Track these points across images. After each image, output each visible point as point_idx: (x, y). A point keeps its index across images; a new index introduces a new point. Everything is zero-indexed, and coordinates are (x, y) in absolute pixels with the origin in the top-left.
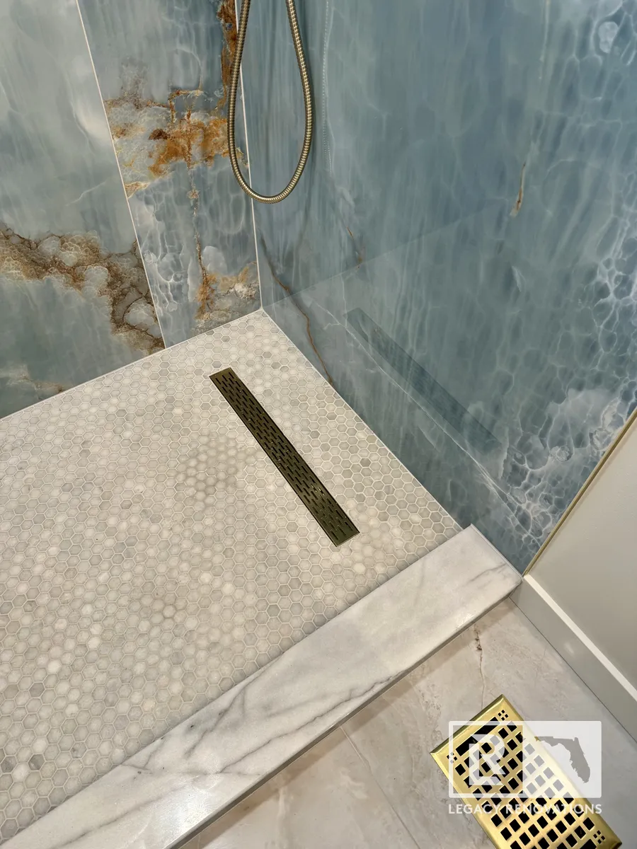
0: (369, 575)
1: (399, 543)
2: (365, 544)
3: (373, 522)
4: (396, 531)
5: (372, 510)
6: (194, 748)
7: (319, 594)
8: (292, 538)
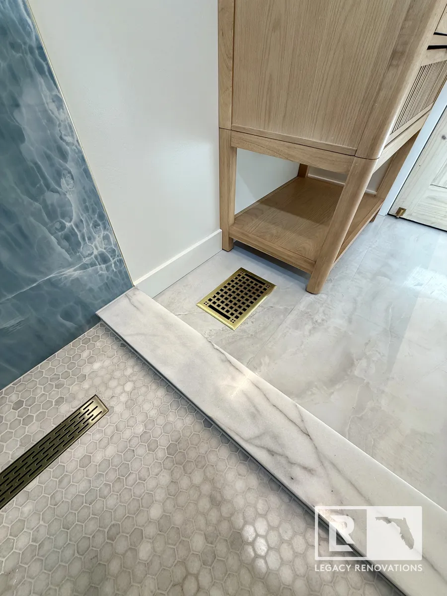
0: (134, 378)
1: (107, 362)
2: (107, 387)
3: (86, 385)
4: (96, 366)
5: (74, 388)
6: (305, 468)
7: (153, 413)
8: (98, 457)
